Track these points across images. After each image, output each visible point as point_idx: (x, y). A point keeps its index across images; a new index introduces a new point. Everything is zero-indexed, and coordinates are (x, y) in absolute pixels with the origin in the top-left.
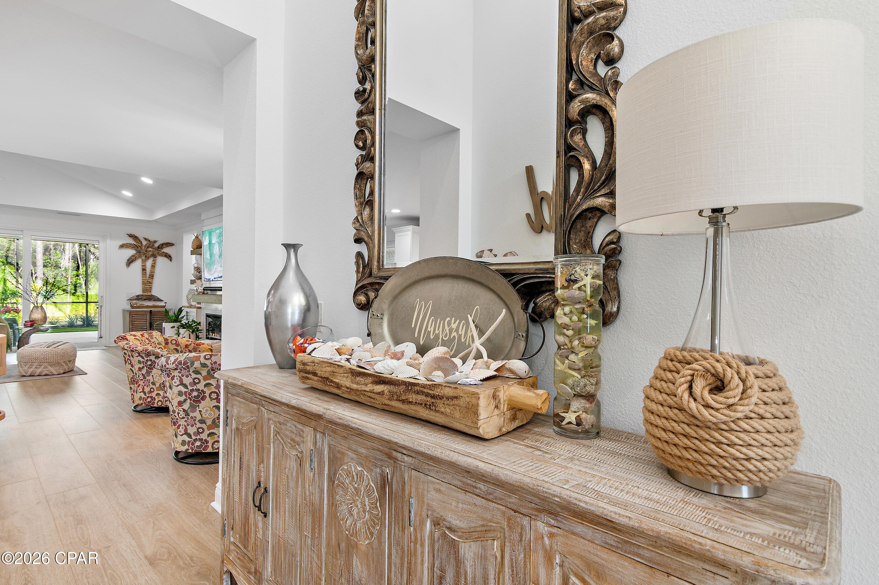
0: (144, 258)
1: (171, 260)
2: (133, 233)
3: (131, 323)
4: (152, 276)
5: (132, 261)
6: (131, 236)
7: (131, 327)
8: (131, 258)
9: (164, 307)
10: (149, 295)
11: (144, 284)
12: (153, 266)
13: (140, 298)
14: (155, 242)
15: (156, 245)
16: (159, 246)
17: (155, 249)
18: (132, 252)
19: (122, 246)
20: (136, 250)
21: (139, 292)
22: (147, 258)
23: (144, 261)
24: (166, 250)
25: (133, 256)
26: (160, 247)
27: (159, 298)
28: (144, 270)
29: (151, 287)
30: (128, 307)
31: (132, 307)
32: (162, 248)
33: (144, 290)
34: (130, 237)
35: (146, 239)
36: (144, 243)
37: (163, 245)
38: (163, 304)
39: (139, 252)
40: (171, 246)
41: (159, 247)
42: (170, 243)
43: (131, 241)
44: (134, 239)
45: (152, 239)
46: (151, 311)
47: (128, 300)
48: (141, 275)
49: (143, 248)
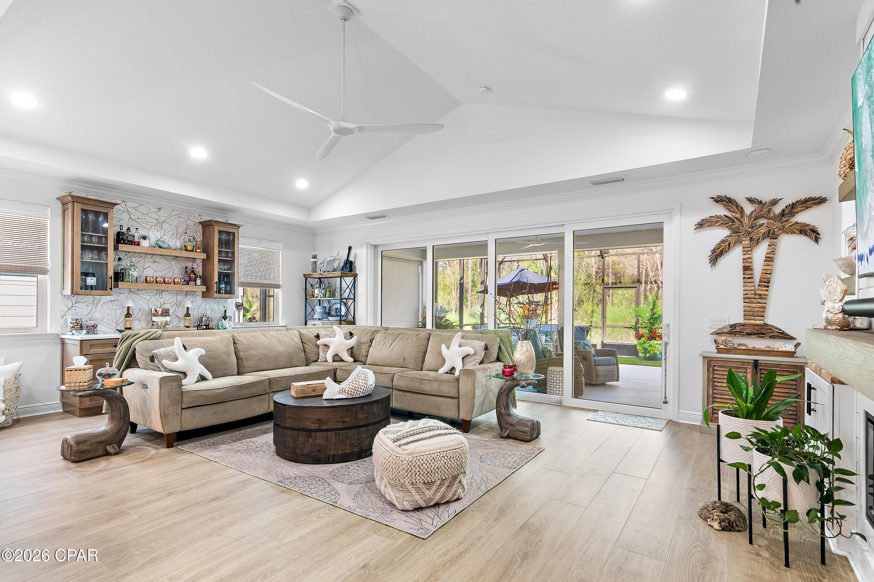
0: (746, 242)
1: (817, 240)
2: (722, 194)
3: (711, 384)
4: (766, 282)
5: (721, 254)
6: (719, 200)
7: (711, 392)
8: (719, 245)
9: (791, 354)
10: (757, 325)
11: (747, 300)
12: (769, 259)
13: (738, 329)
14: (775, 202)
15: (778, 209)
16: (783, 210)
17: (775, 218)
18: (722, 233)
19: (701, 225)
20: (730, 228)
21: (739, 318)
22: (755, 242)
23: (748, 250)
24: (804, 217)
25: (723, 241)
26: (787, 211)
27: (783, 333)
28: (747, 268)
29: (764, 308)
30: (711, 350)
31: (719, 351)
32: (792, 214)
33: (747, 314)
34: (717, 201)
35: (751, 201)
36: (749, 209)
37: (793, 206)
38: (789, 347)
39: (736, 231)
40: (815, 204)
41: (783, 214)
42: (814, 199)
43: (721, 211)
44: (725, 206)
45: (766, 197)
46: (756, 361)
47: (712, 334)
48: (742, 281)
49: (746, 220)
